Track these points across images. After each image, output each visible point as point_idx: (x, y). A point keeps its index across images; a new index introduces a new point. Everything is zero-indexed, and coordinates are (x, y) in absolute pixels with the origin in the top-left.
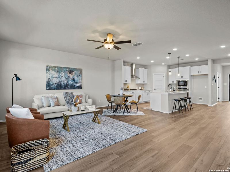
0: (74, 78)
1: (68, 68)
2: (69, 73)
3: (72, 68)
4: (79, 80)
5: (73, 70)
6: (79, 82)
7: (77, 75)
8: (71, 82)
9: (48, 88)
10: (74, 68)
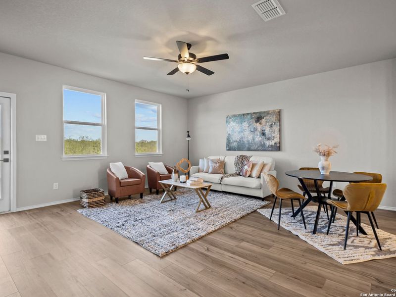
0: (263, 129)
1: (254, 113)
2: (255, 122)
3: (260, 113)
4: (274, 133)
5: (263, 115)
6: (274, 138)
7: (270, 124)
8: (258, 139)
9: (228, 148)
10: (265, 112)
